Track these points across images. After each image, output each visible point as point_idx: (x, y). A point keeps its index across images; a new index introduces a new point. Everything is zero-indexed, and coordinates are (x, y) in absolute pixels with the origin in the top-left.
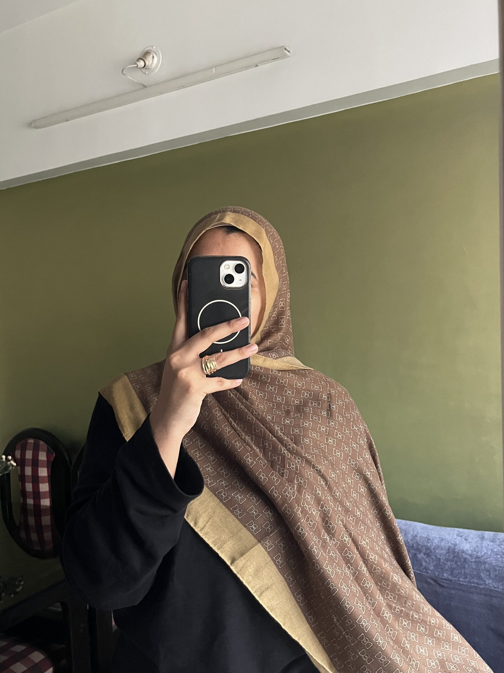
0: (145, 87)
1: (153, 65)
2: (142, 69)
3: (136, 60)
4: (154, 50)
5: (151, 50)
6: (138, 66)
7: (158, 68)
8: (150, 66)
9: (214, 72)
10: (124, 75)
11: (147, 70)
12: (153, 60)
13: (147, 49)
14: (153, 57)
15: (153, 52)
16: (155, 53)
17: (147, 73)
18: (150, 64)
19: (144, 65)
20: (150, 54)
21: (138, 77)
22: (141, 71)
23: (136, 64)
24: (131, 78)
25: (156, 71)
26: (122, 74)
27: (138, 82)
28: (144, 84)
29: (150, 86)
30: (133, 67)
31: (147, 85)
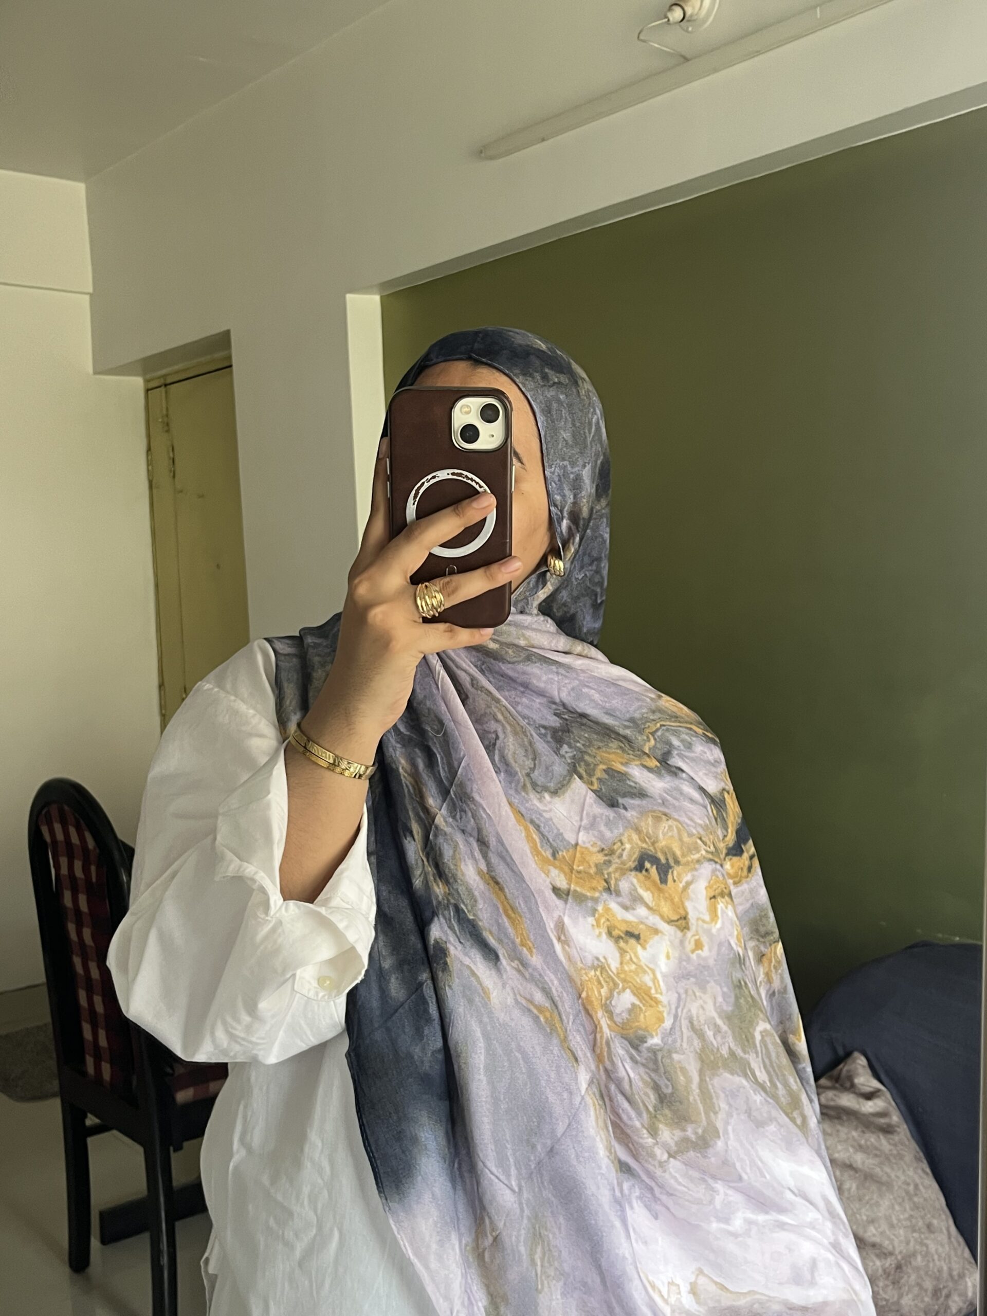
0: (686, 59)
1: (701, 11)
2: (681, 23)
3: (667, 8)
6: (669, 20)
7: (712, 17)
8: (698, 13)
9: (819, 17)
10: (644, 41)
11: (688, 24)
17: (690, 29)
18: (696, 10)
19: (682, 16)
21: (672, 41)
22: (680, 26)
23: (666, 17)
24: (656, 45)
25: (709, 23)
26: (639, 42)
27: (672, 51)
28: (683, 53)
29: (695, 58)
30: (659, 24)
31: (688, 56)
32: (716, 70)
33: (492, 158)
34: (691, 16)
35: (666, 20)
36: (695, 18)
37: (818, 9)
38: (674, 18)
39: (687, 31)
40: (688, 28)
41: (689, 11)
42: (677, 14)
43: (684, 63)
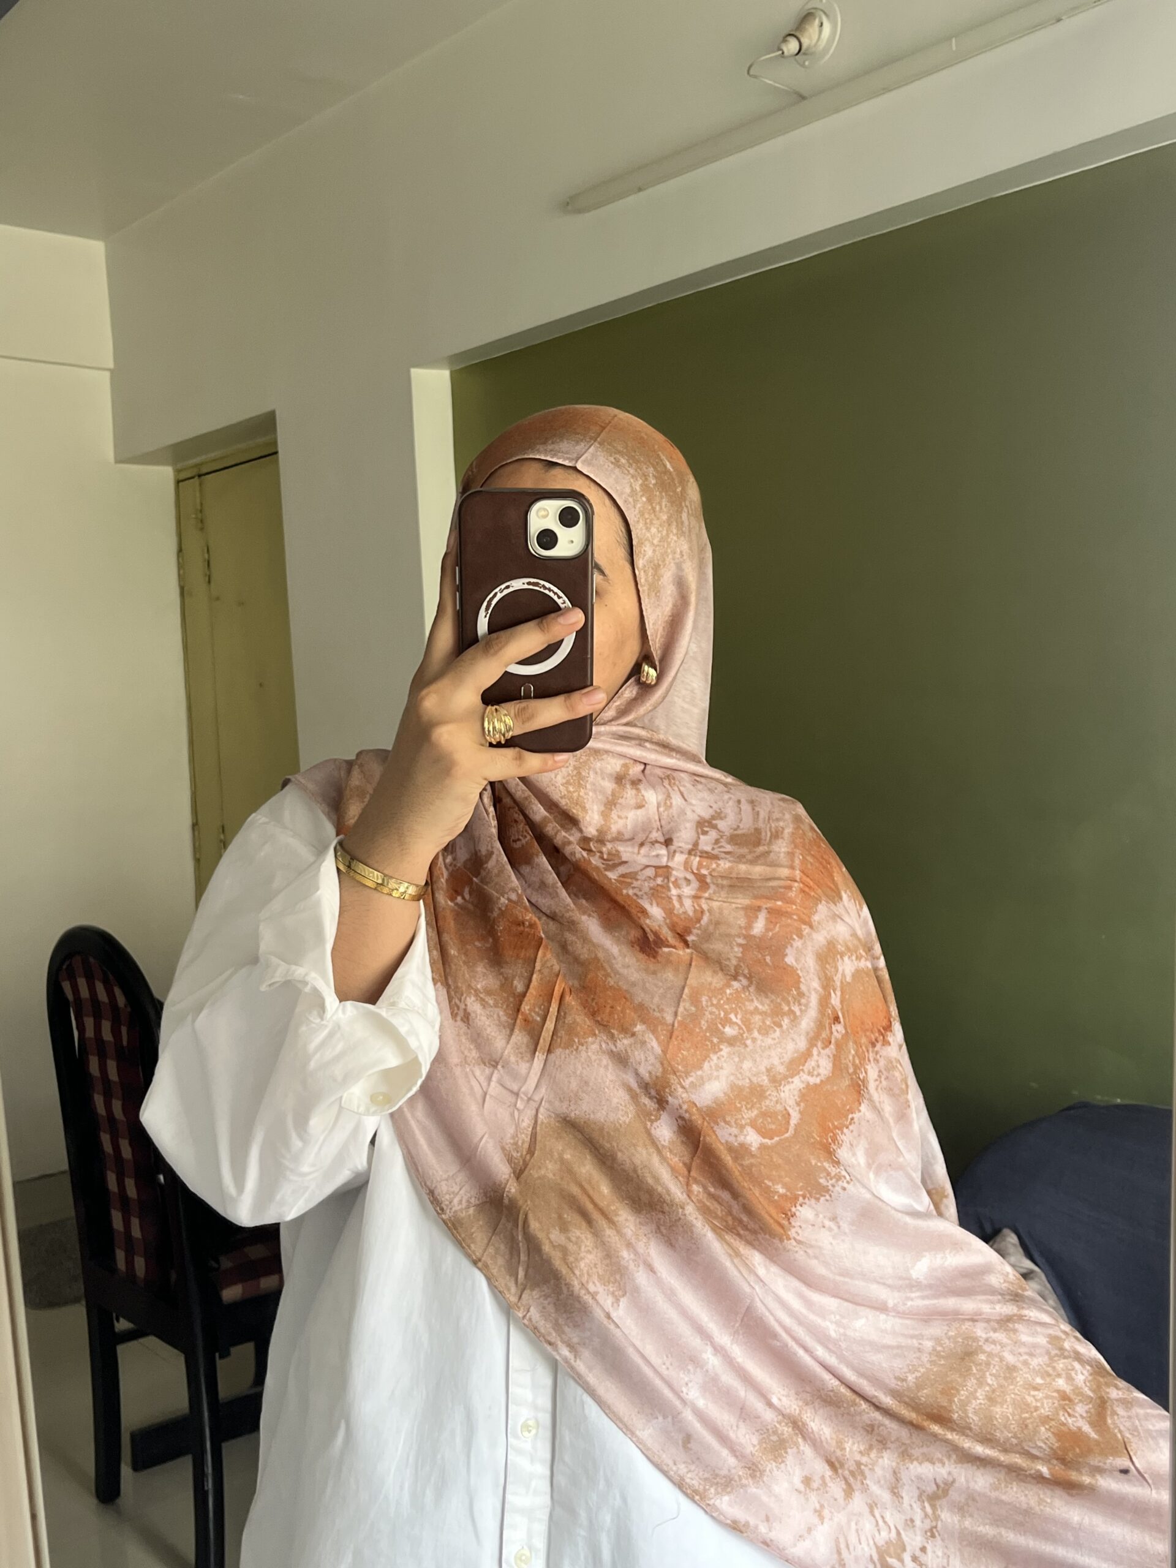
0: (803, 98)
1: (820, 43)
2: (797, 57)
3: (781, 39)
4: (822, 8)
5: (816, 9)
6: (783, 53)
7: (832, 51)
8: (816, 45)
9: (954, 48)
10: (755, 77)
11: (805, 57)
12: (820, 32)
13: (810, 6)
14: (822, 25)
15: (821, 13)
16: (825, 13)
17: (807, 63)
18: (814, 41)
19: (798, 49)
20: (815, 19)
21: (786, 76)
22: (796, 60)
23: (779, 49)
24: (769, 82)
25: (828, 55)
26: (748, 77)
27: (787, 88)
28: (800, 91)
29: (813, 95)
30: (771, 57)
31: (806, 94)
32: (837, 111)
33: (580, 211)
34: (807, 49)
35: (780, 52)
36: (813, 49)
37: (954, 40)
38: (788, 50)
39: (803, 65)
40: (804, 62)
41: (805, 42)
42: (792, 46)
43: (800, 101)
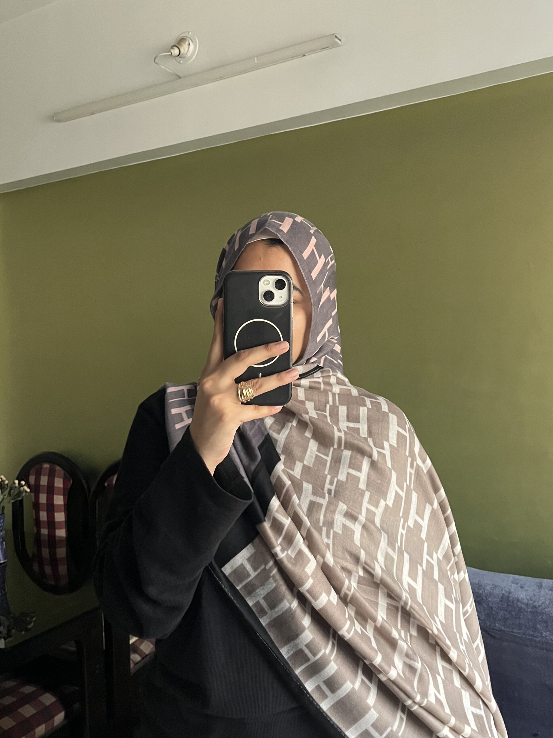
0: (180, 78)
2: (177, 58)
3: (171, 47)
4: (190, 37)
5: (186, 37)
6: (172, 54)
7: (194, 57)
9: (256, 62)
10: (157, 63)
11: (181, 59)
12: (189, 48)
13: (183, 35)
14: (189, 44)
16: (192, 40)
18: (186, 52)
19: (178, 53)
20: (186, 41)
21: (172, 67)
22: (176, 60)
23: (170, 52)
24: (164, 68)
25: (192, 60)
26: (154, 63)
27: (172, 72)
28: (179, 74)
29: (185, 77)
30: (166, 55)
31: (181, 76)
32: (197, 85)
33: (59, 121)
34: (183, 54)
35: (170, 53)
36: (185, 55)
37: (256, 58)
38: (174, 53)
39: (179, 63)
40: (180, 61)
41: (182, 51)
42: (176, 51)
43: (178, 79)
